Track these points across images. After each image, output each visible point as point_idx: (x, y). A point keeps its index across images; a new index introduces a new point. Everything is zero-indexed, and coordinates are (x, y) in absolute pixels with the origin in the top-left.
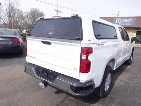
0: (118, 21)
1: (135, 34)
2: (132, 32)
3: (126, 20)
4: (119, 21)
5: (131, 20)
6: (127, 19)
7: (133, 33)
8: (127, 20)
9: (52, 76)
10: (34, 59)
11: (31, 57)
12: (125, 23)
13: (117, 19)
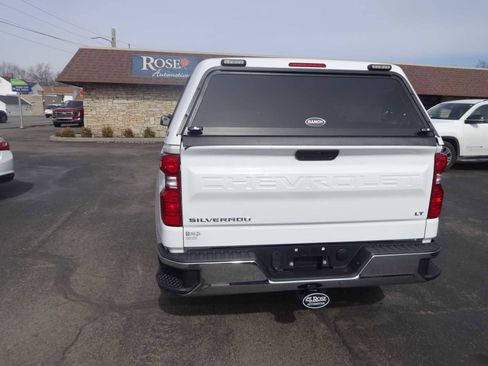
0: (150, 64)
3: (172, 63)
4: (153, 64)
5: (186, 63)
6: (175, 61)
8: (175, 64)
9: (325, 262)
10: (236, 222)
11: (212, 223)
12: (172, 71)
13: (145, 58)
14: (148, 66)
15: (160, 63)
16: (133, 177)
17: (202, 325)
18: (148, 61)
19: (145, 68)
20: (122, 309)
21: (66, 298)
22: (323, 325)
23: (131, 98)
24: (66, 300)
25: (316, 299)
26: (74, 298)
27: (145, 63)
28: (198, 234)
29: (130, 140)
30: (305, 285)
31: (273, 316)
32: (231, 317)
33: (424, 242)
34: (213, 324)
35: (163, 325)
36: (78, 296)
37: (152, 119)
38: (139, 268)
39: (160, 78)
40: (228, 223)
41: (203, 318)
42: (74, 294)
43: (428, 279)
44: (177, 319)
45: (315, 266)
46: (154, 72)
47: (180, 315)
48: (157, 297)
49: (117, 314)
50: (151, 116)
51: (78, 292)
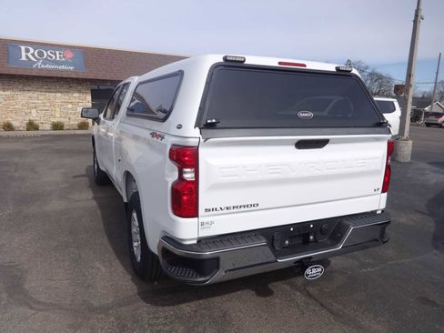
0: (29, 55)
1: (89, 97)
2: (79, 92)
3: (55, 54)
4: (33, 55)
5: (70, 55)
6: (57, 53)
7: (82, 96)
8: (58, 55)
9: (311, 238)
10: (246, 209)
11: (225, 211)
12: (55, 62)
13: (23, 48)
14: (27, 57)
15: (41, 54)
16: (36, 173)
17: (195, 312)
18: (27, 51)
19: (24, 58)
20: (104, 310)
21: (32, 308)
22: (298, 294)
23: (8, 90)
24: (33, 312)
25: (314, 271)
26: (41, 307)
27: (24, 54)
28: (212, 223)
29: (10, 133)
30: (301, 260)
31: (254, 292)
32: (217, 299)
33: (378, 212)
34: (205, 309)
35: (158, 318)
36: (44, 304)
37: (34, 111)
38: (98, 265)
39: (42, 69)
40: (239, 210)
41: (193, 304)
42: (39, 303)
43: (384, 242)
44: (169, 310)
45: (301, 242)
46: (36, 62)
47: (169, 305)
48: (136, 291)
49: (102, 316)
50: (33, 108)
51: (42, 300)
